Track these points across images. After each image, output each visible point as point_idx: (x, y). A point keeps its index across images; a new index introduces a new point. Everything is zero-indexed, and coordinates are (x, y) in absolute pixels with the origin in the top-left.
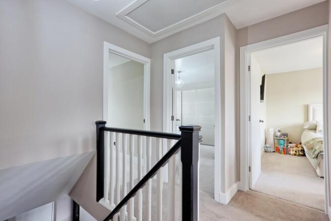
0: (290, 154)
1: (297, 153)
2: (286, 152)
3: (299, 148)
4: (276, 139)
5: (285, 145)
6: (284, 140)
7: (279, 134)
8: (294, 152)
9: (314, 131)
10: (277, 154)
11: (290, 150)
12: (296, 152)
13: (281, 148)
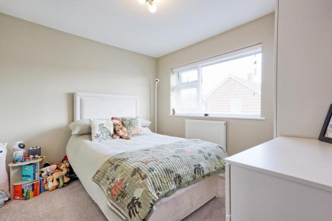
0: (48, 190)
1: (61, 184)
2: (39, 189)
3: (62, 171)
4: (14, 168)
5: (37, 175)
6: (34, 164)
7: (20, 153)
8: (55, 183)
9: (87, 136)
10: (16, 204)
11: (47, 182)
12: (58, 180)
13: (26, 184)
